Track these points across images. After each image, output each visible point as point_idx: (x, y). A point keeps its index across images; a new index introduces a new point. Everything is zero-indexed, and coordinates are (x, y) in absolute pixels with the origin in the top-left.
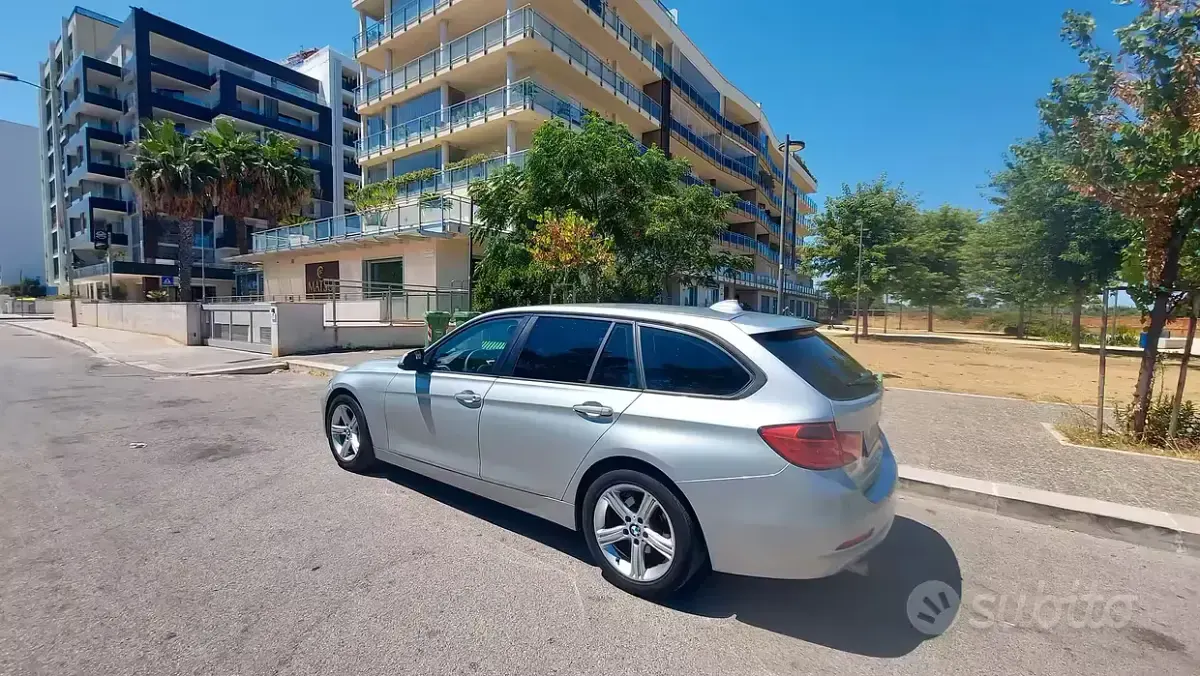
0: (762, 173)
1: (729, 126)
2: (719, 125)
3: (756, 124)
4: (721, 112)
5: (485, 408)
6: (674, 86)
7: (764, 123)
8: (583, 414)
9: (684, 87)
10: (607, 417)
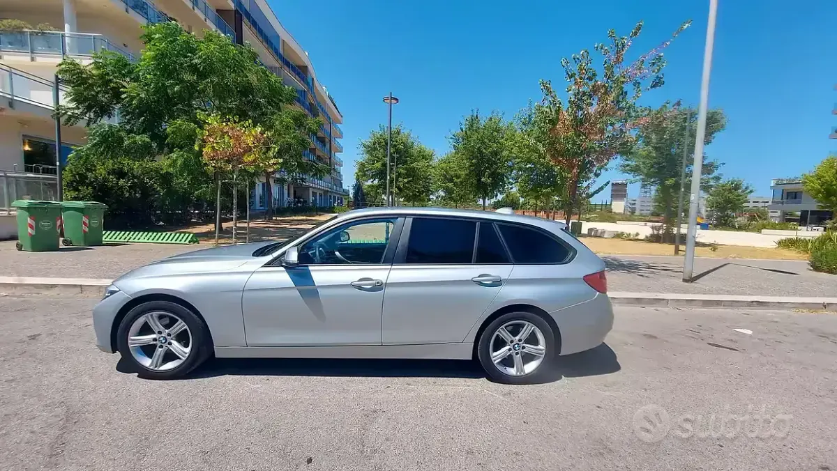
0: (311, 104)
1: (287, 64)
2: (280, 62)
3: (306, 67)
4: (281, 51)
5: (388, 290)
6: (245, 20)
7: (310, 67)
8: (480, 283)
9: (254, 24)
10: (497, 283)
